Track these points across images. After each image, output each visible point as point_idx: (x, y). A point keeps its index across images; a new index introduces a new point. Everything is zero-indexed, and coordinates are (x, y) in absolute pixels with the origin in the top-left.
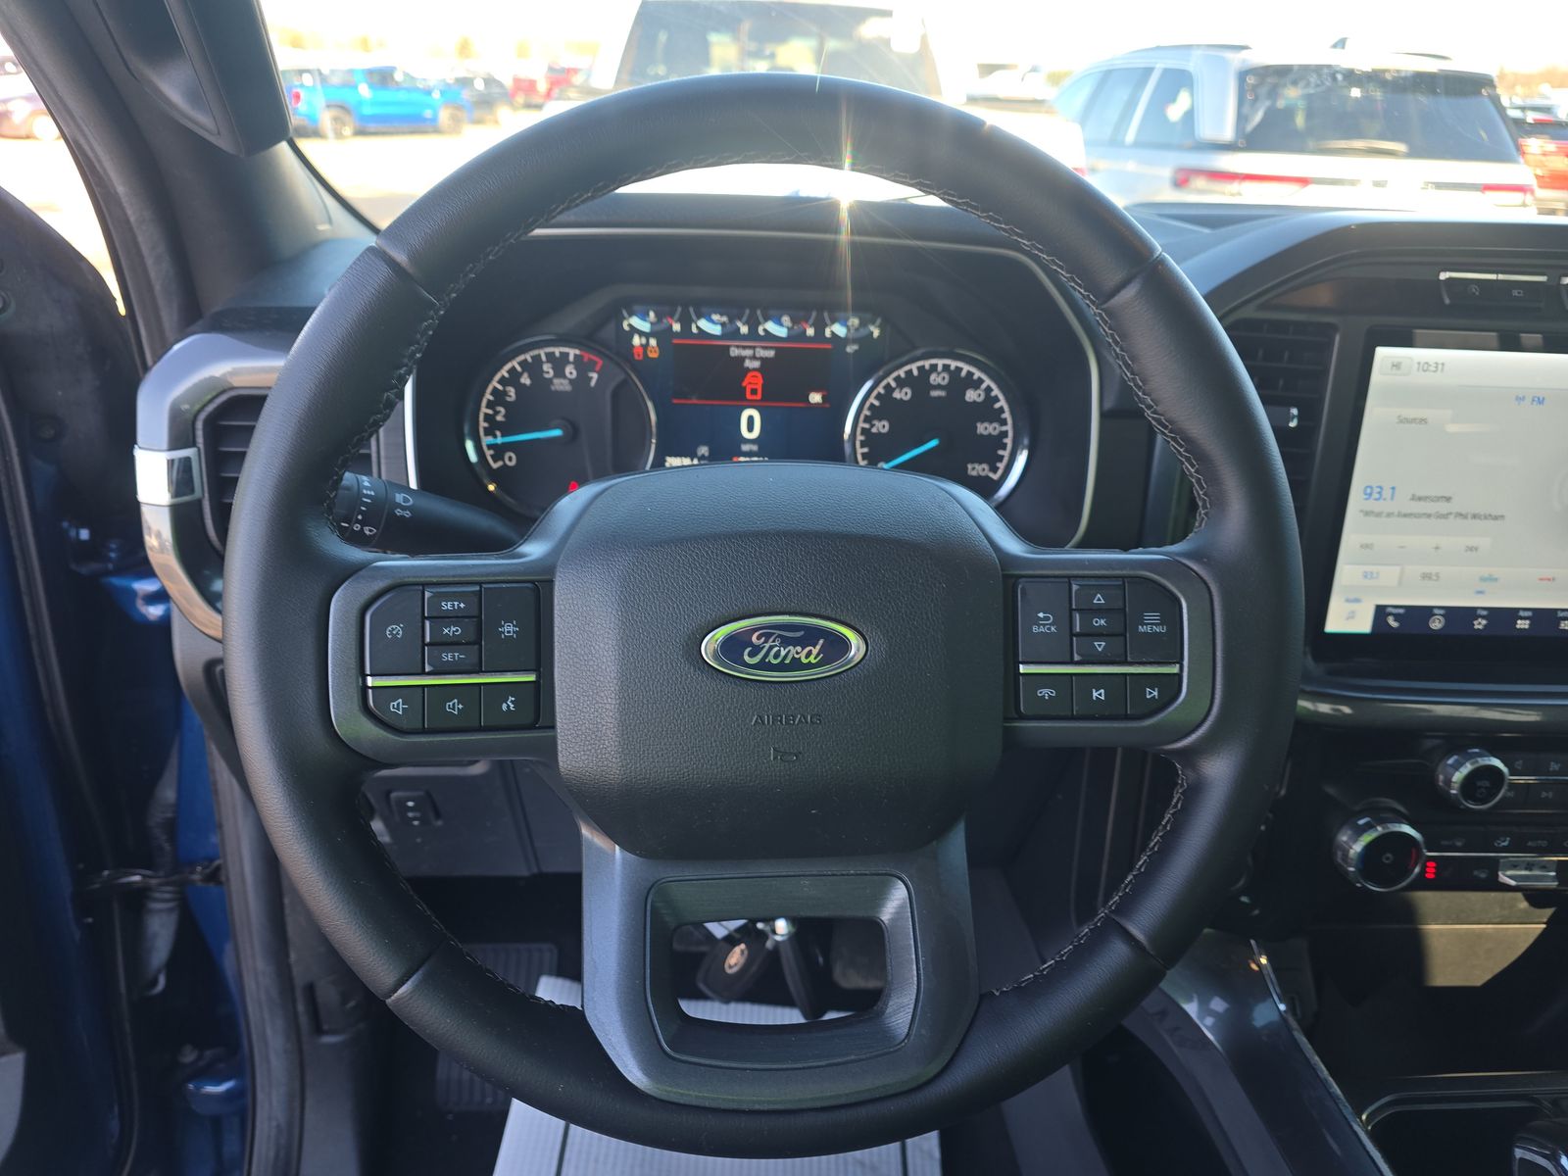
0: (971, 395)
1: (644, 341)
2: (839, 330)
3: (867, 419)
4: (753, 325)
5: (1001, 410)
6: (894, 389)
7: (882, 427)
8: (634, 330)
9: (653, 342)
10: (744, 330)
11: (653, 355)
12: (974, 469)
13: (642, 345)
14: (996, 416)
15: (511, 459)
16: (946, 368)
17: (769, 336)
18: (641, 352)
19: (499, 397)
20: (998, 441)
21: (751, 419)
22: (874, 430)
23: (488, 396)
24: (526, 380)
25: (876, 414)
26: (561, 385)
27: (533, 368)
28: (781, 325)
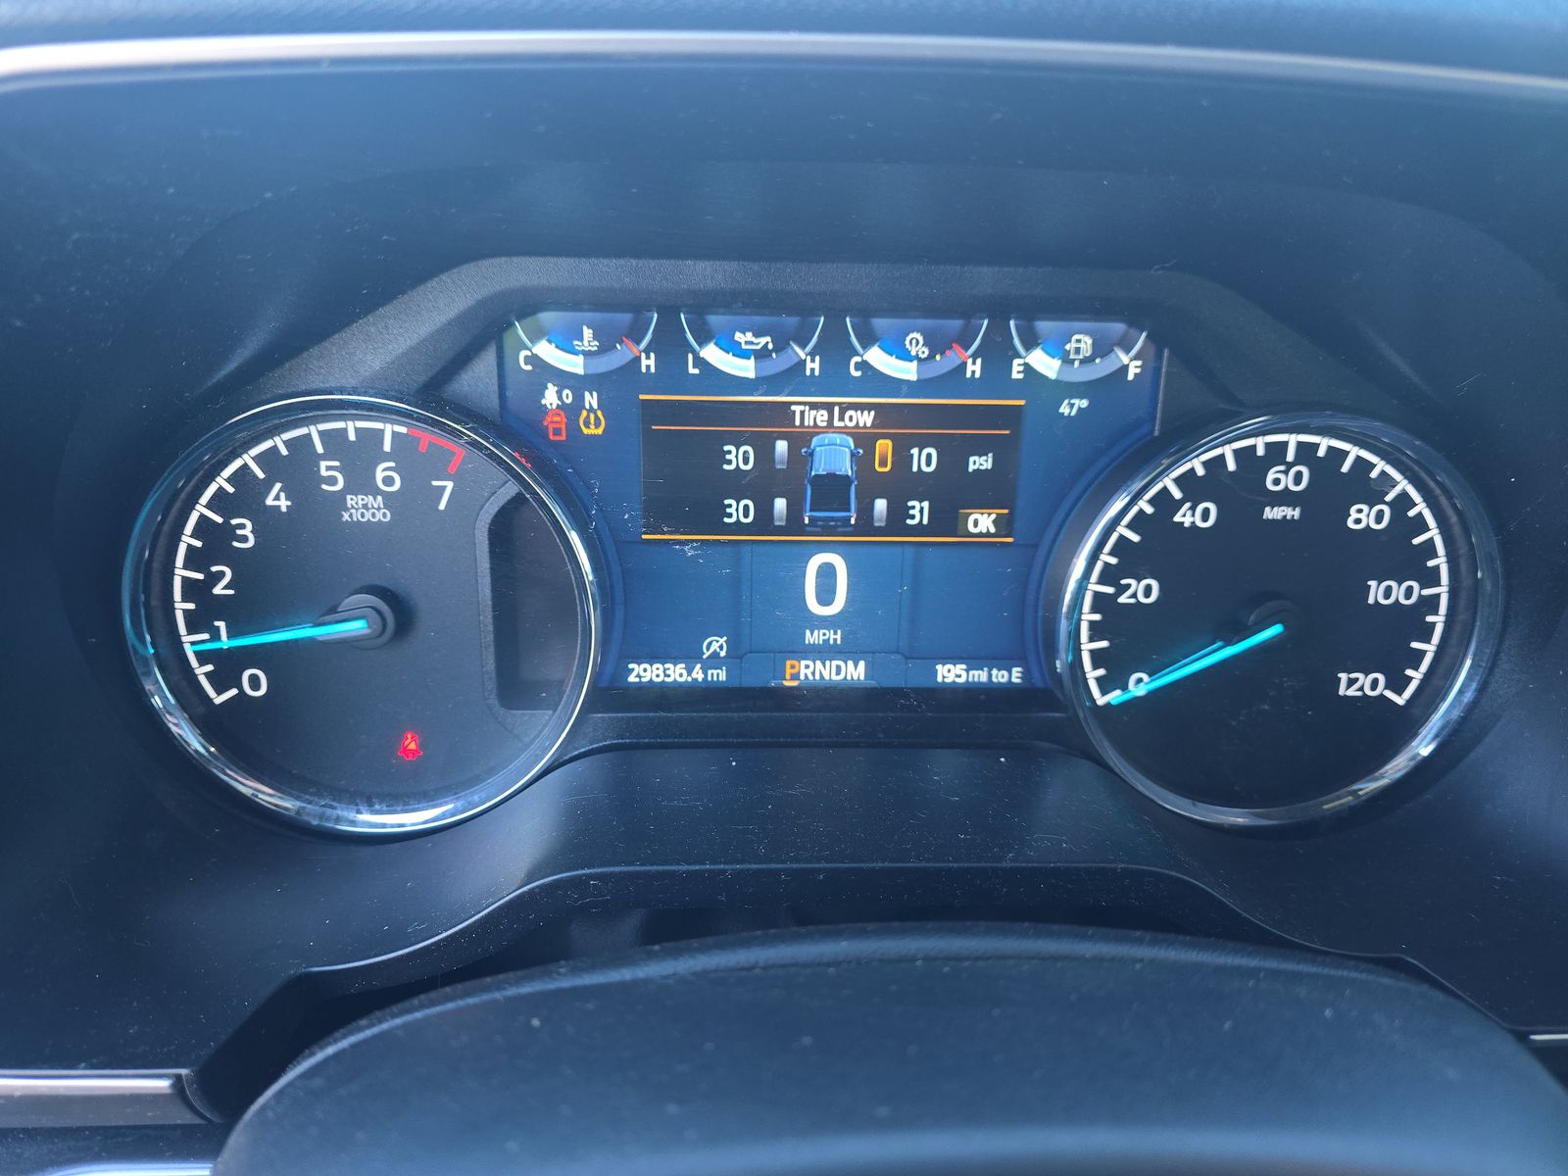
0: (1362, 517)
1: (568, 396)
2: (1045, 363)
3: (1109, 576)
4: (835, 350)
5: (1429, 549)
6: (1180, 504)
7: (1142, 591)
8: (545, 372)
9: (591, 399)
10: (813, 366)
11: (593, 430)
12: (1351, 682)
13: (563, 407)
14: (1414, 565)
15: (255, 684)
16: (1306, 452)
17: (875, 380)
18: (561, 420)
19: (215, 542)
20: (1414, 620)
21: (827, 573)
22: (1123, 599)
23: (188, 540)
24: (277, 499)
25: (1130, 561)
26: (365, 509)
27: (295, 468)
28: (905, 356)
